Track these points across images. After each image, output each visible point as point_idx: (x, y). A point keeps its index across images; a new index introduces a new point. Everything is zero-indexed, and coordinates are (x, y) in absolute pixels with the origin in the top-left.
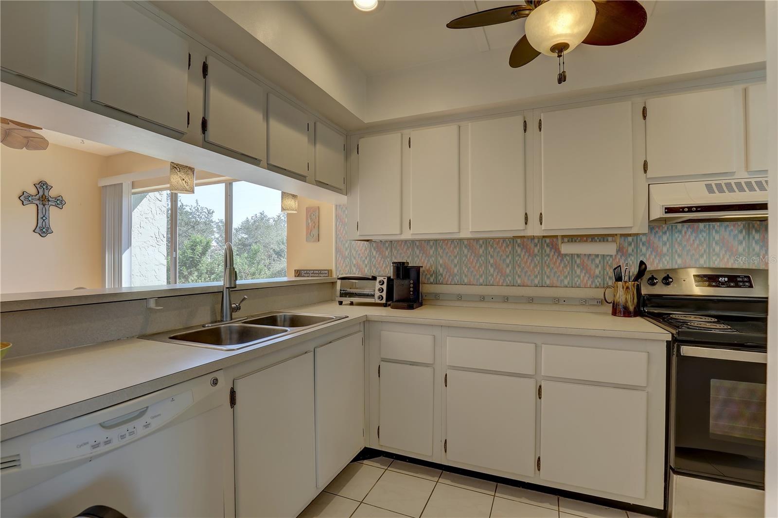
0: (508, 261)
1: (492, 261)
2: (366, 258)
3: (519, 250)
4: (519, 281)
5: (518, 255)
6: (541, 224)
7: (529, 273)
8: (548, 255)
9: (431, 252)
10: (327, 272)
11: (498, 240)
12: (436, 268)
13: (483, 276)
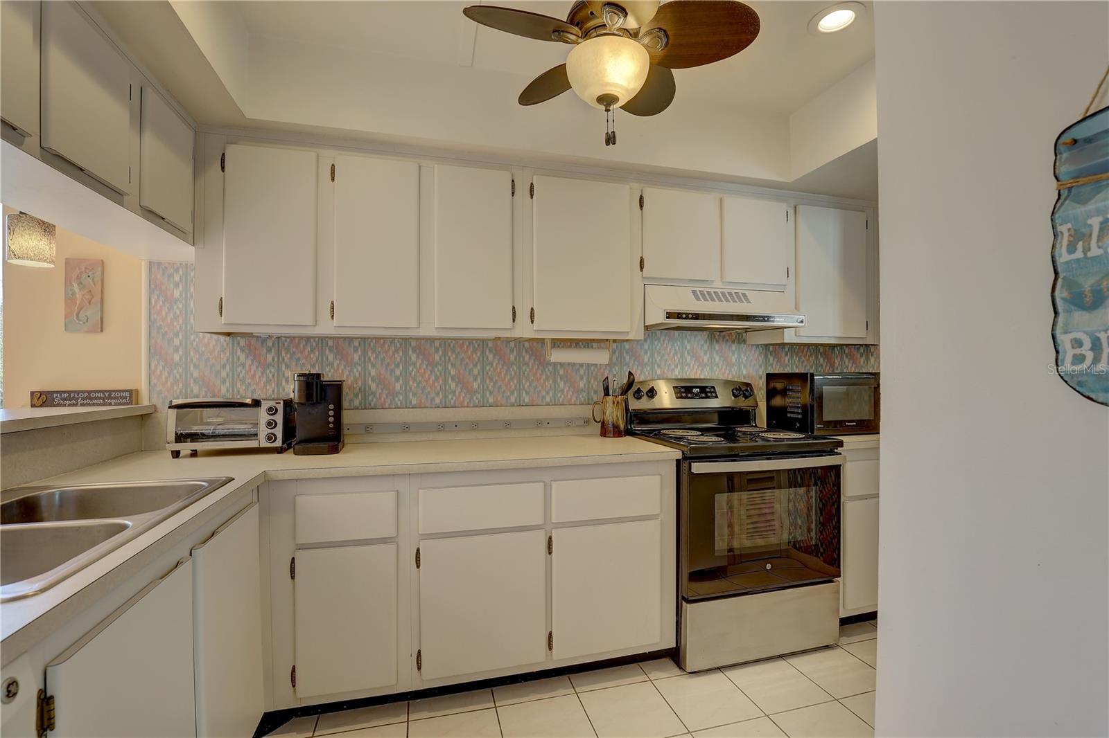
0: (476, 372)
1: (453, 372)
2: (224, 367)
3: (491, 357)
4: (491, 400)
5: (489, 364)
6: (532, 322)
7: (504, 388)
8: (527, 364)
9: (356, 357)
10: (127, 394)
11: (461, 342)
12: (365, 383)
13: (441, 394)
